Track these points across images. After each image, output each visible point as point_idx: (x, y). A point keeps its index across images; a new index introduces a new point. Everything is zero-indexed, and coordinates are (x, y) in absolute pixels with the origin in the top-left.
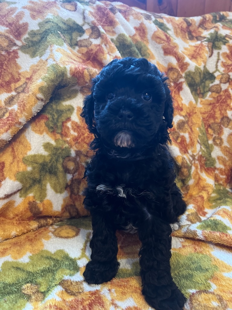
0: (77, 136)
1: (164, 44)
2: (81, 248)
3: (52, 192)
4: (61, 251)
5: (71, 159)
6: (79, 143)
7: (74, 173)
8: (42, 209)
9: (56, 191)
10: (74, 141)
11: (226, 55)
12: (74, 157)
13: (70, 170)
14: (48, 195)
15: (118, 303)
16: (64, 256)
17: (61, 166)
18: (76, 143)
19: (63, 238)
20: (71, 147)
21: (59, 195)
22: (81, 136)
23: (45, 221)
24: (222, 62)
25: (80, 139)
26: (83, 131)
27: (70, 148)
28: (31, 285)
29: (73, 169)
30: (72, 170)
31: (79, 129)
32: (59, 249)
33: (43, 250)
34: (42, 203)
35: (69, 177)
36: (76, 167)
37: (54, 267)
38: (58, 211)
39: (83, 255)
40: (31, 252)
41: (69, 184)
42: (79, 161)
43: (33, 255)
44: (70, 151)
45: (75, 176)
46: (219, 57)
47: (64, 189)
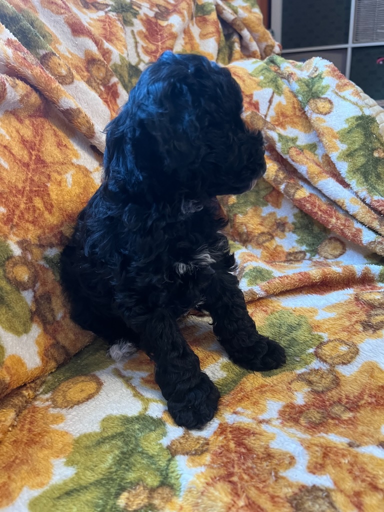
0: (7, 213)
1: (66, 15)
2: (132, 395)
3: (10, 339)
4: (107, 420)
5: (17, 262)
6: (17, 225)
7: (34, 286)
8: (8, 379)
9: (18, 333)
10: (5, 224)
11: (143, 35)
12: (21, 255)
13: (24, 283)
14: (5, 347)
15: (265, 416)
16: (122, 422)
17: (5, 282)
18: (12, 228)
19: (84, 401)
20: (6, 237)
21: (24, 337)
22: (14, 211)
23: (21, 399)
24: (143, 47)
25: (16, 217)
26: (13, 201)
27: (5, 241)
28: (129, 492)
29: (29, 278)
30: (28, 281)
31: (4, 198)
32: (100, 419)
33: (76, 439)
34: (4, 366)
35: (28, 296)
36: (33, 273)
37: (127, 444)
38: (37, 366)
39: (146, 401)
40: (58, 457)
41: (34, 310)
42: (32, 259)
43: (68, 457)
44: (8, 246)
45: (38, 289)
46: (135, 38)
47: (29, 322)
